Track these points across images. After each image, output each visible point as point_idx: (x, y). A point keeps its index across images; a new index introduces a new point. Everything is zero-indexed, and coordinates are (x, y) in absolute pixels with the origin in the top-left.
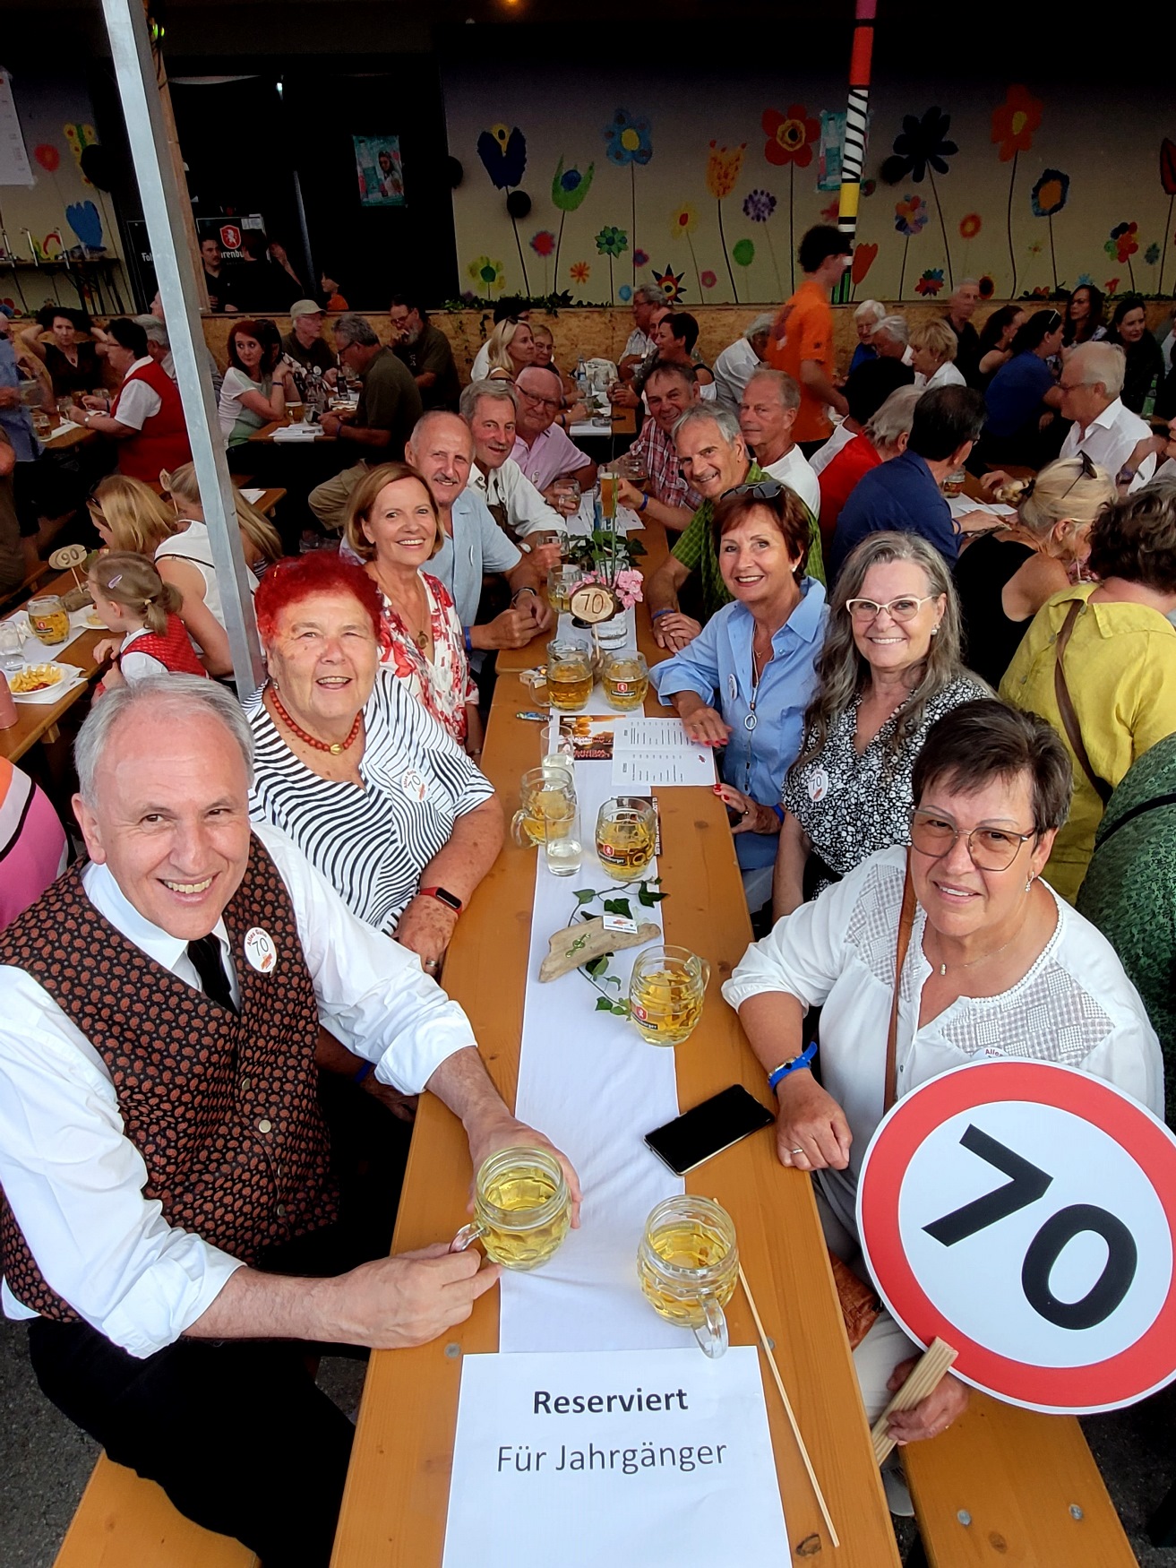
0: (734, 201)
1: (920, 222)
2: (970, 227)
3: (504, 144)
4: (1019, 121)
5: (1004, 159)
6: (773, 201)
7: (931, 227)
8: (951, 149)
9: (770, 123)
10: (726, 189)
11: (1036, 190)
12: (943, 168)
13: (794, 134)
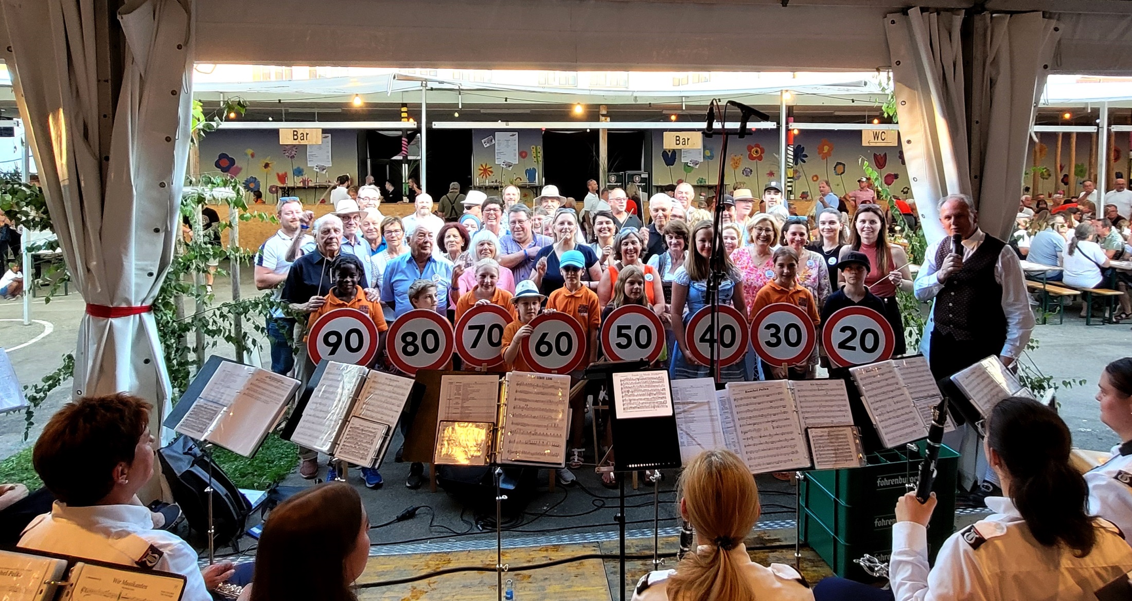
0: (739, 171)
1: (799, 177)
2: (815, 178)
3: (670, 154)
4: (826, 148)
5: (823, 159)
6: (751, 171)
7: (803, 178)
8: (806, 156)
9: (750, 148)
10: (737, 167)
11: (835, 168)
12: (804, 162)
13: (757, 152)
